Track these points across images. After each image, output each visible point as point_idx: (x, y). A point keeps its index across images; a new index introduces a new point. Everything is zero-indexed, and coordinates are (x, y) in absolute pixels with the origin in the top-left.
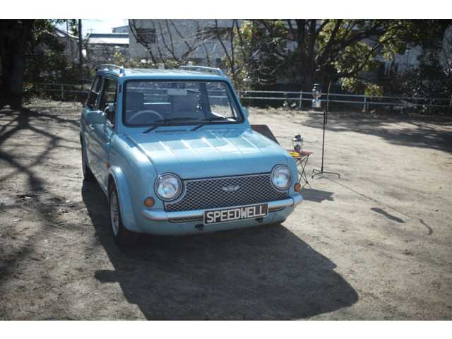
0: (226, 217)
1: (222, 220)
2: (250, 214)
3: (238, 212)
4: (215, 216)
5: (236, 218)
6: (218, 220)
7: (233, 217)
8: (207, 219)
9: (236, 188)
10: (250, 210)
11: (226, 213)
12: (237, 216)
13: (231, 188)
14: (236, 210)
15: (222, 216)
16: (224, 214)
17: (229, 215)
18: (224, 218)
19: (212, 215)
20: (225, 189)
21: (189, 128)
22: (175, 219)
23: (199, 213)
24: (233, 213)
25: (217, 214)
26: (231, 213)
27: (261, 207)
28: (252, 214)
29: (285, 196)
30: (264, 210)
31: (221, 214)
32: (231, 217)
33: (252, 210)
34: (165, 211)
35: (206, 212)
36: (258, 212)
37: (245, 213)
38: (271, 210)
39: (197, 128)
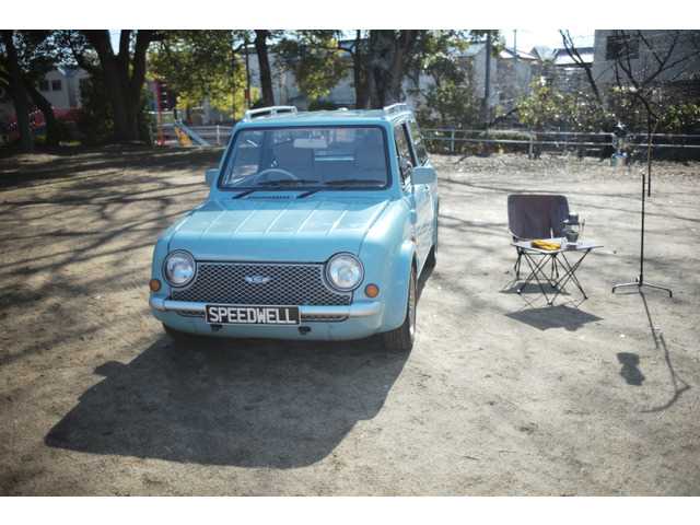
0: (236, 318)
1: (230, 320)
2: (271, 319)
3: (252, 313)
4: (221, 314)
5: (249, 320)
6: (225, 319)
7: (246, 318)
8: (209, 316)
9: (265, 280)
10: (270, 313)
11: (236, 312)
12: (252, 318)
13: (257, 279)
14: (249, 310)
15: (230, 315)
16: (232, 312)
17: (240, 315)
18: (232, 318)
19: (216, 312)
20: (249, 280)
22: (184, 311)
23: (201, 307)
24: (245, 313)
25: (223, 312)
26: (242, 312)
27: (287, 311)
28: (274, 319)
29: (346, 302)
30: (294, 315)
31: (228, 312)
32: (242, 318)
33: (274, 313)
34: (170, 298)
35: (208, 307)
36: (282, 317)
37: (263, 316)
38: (307, 318)
39: (307, 195)
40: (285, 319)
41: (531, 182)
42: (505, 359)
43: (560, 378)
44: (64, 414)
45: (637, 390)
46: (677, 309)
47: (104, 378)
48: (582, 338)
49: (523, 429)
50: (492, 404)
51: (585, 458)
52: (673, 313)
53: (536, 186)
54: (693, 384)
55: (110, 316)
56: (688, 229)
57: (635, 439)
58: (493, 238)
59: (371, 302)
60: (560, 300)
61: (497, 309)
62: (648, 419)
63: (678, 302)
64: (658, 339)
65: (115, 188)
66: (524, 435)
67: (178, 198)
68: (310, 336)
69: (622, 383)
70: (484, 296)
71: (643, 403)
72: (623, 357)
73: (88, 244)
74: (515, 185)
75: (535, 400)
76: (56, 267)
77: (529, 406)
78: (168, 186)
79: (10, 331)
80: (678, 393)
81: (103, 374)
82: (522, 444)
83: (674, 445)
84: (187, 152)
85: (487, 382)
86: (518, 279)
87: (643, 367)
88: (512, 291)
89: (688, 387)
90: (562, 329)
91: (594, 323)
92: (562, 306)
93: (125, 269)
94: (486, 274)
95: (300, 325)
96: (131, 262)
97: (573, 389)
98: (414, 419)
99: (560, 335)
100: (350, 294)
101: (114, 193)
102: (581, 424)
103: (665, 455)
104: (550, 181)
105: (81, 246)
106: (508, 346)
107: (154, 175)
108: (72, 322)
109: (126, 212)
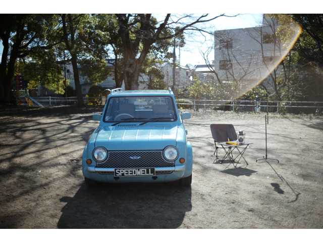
0: (128, 174)
1: (125, 175)
2: (143, 173)
3: (135, 171)
4: (121, 172)
5: (134, 174)
6: (123, 174)
7: (132, 174)
8: (116, 173)
9: (138, 158)
10: (143, 171)
11: (128, 171)
12: (135, 173)
13: (135, 158)
14: (133, 170)
16: (126, 171)
17: (129, 172)
18: (126, 174)
19: (119, 172)
20: (132, 158)
21: (138, 124)
22: (102, 172)
23: (112, 170)
24: (132, 171)
26: (130, 171)
27: (150, 170)
28: (144, 173)
29: (172, 165)
30: (153, 171)
31: (124, 171)
32: (130, 174)
33: (144, 171)
34: (96, 167)
35: (115, 170)
36: (148, 172)
37: (139, 172)
38: (158, 172)
39: (143, 124)
40: (149, 173)
41: (202, 121)
42: (229, 187)
43: (253, 193)
44: (59, 218)
45: (283, 195)
46: (283, 167)
47: (66, 203)
48: (254, 178)
49: (249, 211)
50: (233, 203)
51: (277, 219)
52: (282, 169)
53: (204, 122)
54: (301, 192)
55: (51, 179)
56: (272, 138)
57: (290, 211)
58: (199, 143)
59: (182, 165)
60: (238, 165)
61: (215, 170)
62: (292, 205)
63: (282, 165)
64: (281, 178)
65: (14, 125)
66: (251, 213)
67: (49, 129)
68: (157, 180)
69: (276, 193)
70: (207, 165)
71: (287, 200)
72: (272, 184)
73: (18, 149)
74: (195, 122)
75: (248, 201)
76: (9, 159)
77: (248, 203)
78: (40, 124)
79: (7, 187)
80: (297, 196)
81: (65, 202)
82: (252, 215)
83: (305, 212)
84: (39, 109)
85: (227, 196)
86: (217, 158)
87: (281, 187)
88: (217, 163)
89: (299, 194)
90: (244, 176)
91: (255, 173)
92: (240, 168)
93: (43, 159)
94: (204, 157)
95: (155, 175)
96: (44, 156)
97: (260, 196)
98: (207, 210)
99: (244, 177)
100: (174, 162)
101: (14, 127)
102: (269, 207)
103: (303, 216)
104: (209, 120)
105: (16, 150)
106: (228, 183)
107: (29, 119)
108: (35, 182)
109: (27, 135)
